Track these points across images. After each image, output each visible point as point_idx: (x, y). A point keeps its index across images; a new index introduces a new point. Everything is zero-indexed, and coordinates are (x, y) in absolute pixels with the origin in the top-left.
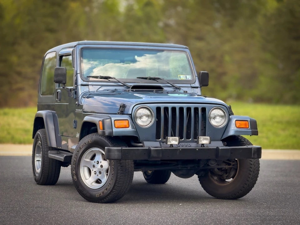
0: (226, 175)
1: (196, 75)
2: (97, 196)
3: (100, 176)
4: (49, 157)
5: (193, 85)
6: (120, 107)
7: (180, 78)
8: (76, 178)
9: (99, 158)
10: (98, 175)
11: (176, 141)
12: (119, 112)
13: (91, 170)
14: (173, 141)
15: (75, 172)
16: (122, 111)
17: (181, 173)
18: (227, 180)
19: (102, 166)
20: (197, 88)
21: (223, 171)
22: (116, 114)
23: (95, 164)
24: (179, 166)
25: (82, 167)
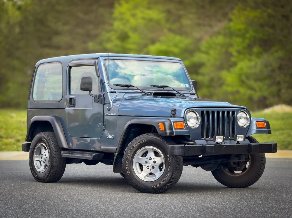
0: (239, 168)
1: (192, 84)
2: (153, 187)
3: (153, 171)
4: (63, 156)
5: (191, 92)
6: (172, 111)
7: (181, 86)
8: (129, 173)
9: (151, 154)
10: (150, 170)
11: (221, 139)
12: (172, 115)
13: (143, 165)
14: (219, 139)
15: (128, 168)
16: (174, 115)
17: (208, 166)
18: (235, 172)
19: (155, 162)
20: (194, 94)
21: (236, 164)
22: (169, 117)
23: (148, 160)
24: (212, 160)
25: (135, 164)
